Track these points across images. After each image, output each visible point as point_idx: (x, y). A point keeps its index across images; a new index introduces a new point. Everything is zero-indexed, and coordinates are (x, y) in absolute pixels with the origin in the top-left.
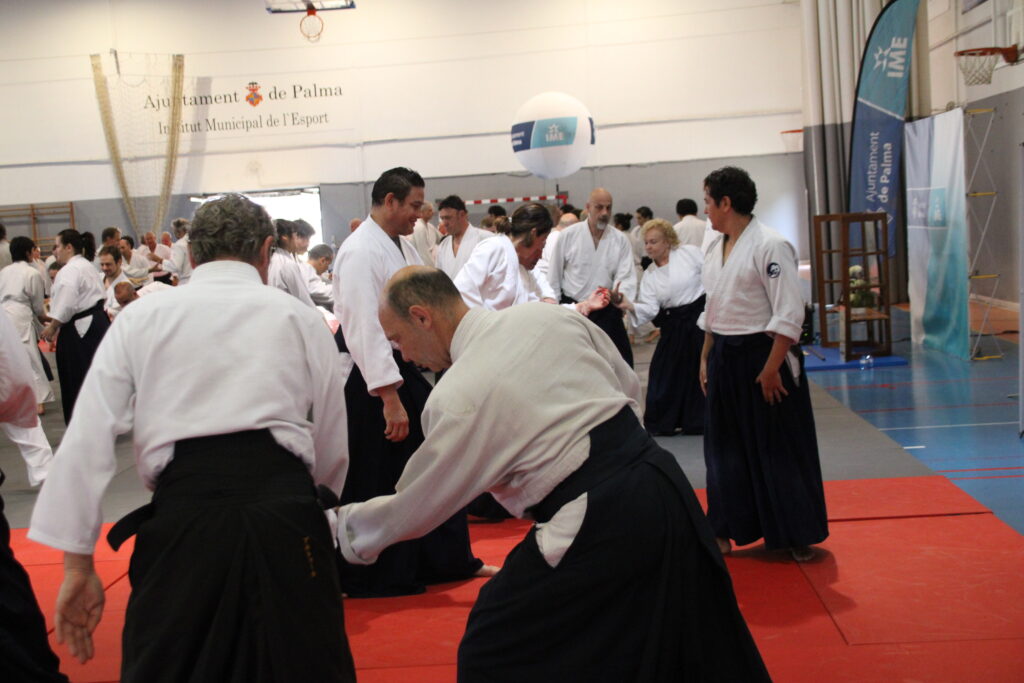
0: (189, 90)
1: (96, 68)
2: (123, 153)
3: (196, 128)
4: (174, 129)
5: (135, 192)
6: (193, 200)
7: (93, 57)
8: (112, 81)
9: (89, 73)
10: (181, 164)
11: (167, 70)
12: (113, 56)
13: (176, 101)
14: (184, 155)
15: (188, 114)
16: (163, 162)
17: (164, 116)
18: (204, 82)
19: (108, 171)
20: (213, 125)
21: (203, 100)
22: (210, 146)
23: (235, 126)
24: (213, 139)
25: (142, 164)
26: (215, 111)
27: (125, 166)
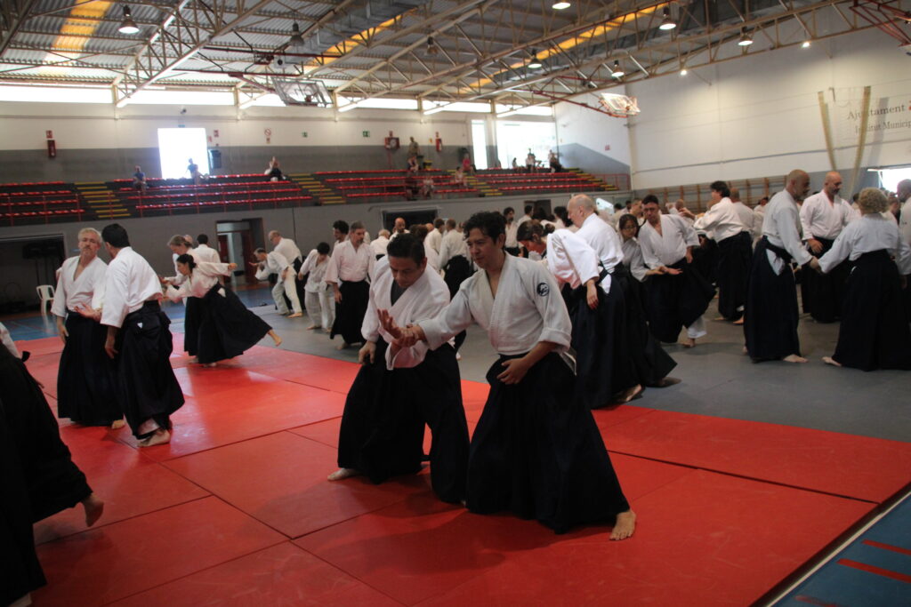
0: (873, 106)
1: (821, 99)
2: (835, 144)
3: (878, 128)
4: (863, 130)
5: (840, 167)
6: (869, 170)
7: (820, 93)
8: (831, 106)
9: (817, 102)
10: (867, 150)
11: (860, 96)
12: (831, 92)
13: (865, 115)
14: (869, 144)
15: (872, 120)
16: (856, 149)
17: (858, 122)
18: (884, 101)
19: (826, 156)
20: (889, 126)
21: (882, 111)
22: (886, 138)
23: (902, 125)
24: (888, 134)
25: (845, 151)
26: (889, 117)
27: (836, 153)
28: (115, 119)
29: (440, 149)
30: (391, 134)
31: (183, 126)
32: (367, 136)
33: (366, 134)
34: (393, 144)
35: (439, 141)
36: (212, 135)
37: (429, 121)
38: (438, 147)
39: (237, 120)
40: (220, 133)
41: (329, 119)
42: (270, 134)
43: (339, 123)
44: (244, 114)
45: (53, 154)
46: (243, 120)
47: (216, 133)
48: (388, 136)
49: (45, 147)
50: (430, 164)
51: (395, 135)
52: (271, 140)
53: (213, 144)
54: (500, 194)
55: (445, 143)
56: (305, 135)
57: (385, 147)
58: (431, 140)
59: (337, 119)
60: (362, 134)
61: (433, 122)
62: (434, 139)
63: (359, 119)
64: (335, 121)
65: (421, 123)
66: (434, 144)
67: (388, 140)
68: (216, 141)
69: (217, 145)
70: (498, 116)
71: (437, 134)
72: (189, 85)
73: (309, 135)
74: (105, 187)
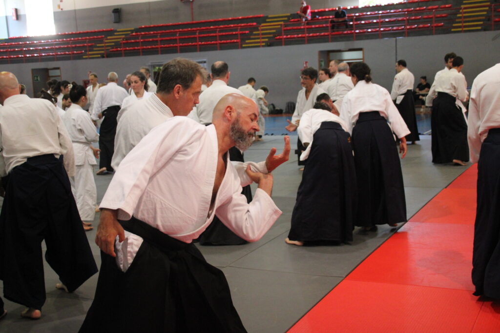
74: (286, 19)
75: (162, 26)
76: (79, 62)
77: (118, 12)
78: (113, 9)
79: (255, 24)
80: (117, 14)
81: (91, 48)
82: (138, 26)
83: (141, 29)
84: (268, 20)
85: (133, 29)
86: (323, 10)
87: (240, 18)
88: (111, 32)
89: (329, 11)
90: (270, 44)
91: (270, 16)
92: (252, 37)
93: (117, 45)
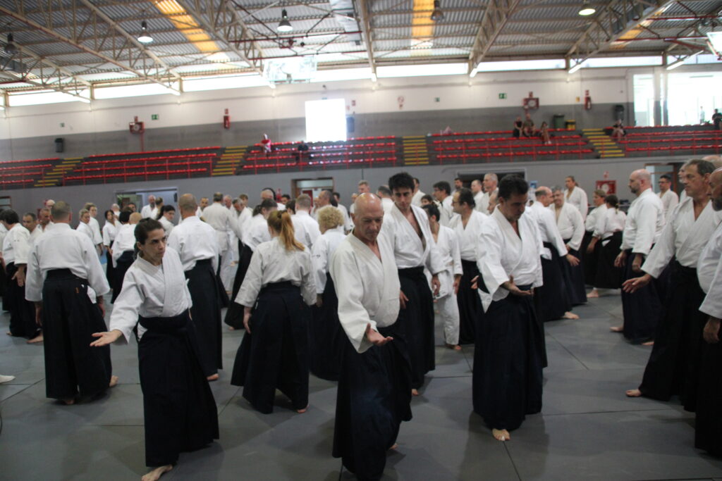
28: (273, 97)
29: (589, 107)
30: (531, 94)
31: (326, 99)
32: (503, 97)
33: (502, 96)
34: (531, 103)
35: (588, 99)
36: (350, 104)
37: (577, 79)
38: (586, 105)
39: (373, 91)
40: (357, 103)
41: (463, 84)
42: (403, 101)
43: (472, 87)
44: (379, 85)
45: (227, 126)
46: (378, 90)
47: (354, 103)
48: (527, 96)
49: (222, 121)
50: (572, 123)
51: (535, 96)
52: (404, 106)
53: (351, 112)
54: (623, 155)
55: (596, 100)
56: (438, 100)
57: (523, 108)
58: (578, 99)
59: (470, 83)
60: (498, 97)
61: (582, 80)
62: (583, 96)
63: (495, 82)
64: (470, 86)
65: (567, 82)
66: (583, 102)
67: (527, 101)
68: (353, 109)
69: (354, 113)
70: (669, 68)
71: (587, 92)
72: (333, 65)
73: (440, 100)
74: (244, 150)
75: (115, 156)
76: (32, 190)
77: (60, 141)
78: (54, 139)
79: (215, 154)
80: (60, 144)
81: (40, 177)
82: (88, 155)
83: (92, 158)
84: (226, 151)
85: (82, 158)
86: (279, 143)
87: (198, 148)
88: (58, 161)
89: (285, 145)
90: (238, 173)
91: (227, 147)
92: (217, 166)
93: (70, 173)
